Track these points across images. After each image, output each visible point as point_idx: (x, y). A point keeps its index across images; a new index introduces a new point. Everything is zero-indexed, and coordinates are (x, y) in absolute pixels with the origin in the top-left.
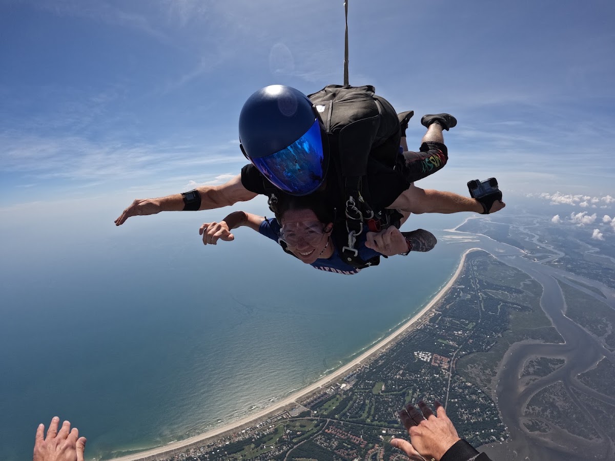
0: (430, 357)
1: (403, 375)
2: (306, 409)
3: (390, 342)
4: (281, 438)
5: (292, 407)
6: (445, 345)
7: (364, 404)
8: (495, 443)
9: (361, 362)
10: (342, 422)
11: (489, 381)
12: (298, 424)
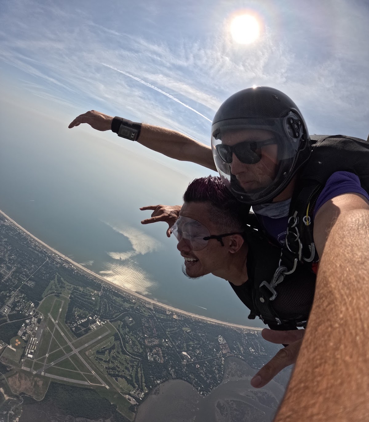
0: (223, 343)
1: (203, 336)
2: (152, 308)
3: (216, 323)
4: (134, 307)
5: (149, 303)
6: (238, 347)
7: (174, 327)
8: (196, 390)
9: (193, 317)
10: (158, 323)
11: (233, 376)
12: (144, 309)
